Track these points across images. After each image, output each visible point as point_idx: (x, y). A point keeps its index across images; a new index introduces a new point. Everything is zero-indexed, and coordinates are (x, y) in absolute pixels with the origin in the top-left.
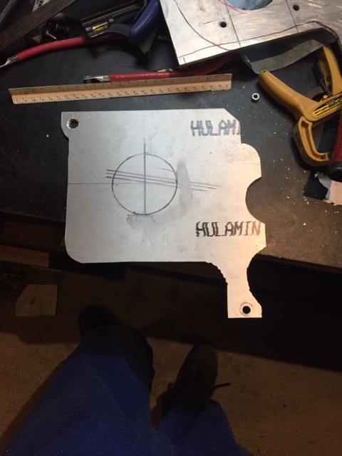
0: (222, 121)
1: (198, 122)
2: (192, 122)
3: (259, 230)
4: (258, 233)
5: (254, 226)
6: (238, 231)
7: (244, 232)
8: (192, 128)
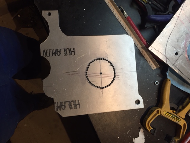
0: (64, 109)
1: (77, 108)
2: (79, 108)
3: (44, 53)
4: (44, 51)
5: (46, 54)
6: (54, 51)
7: (51, 51)
8: (79, 104)
